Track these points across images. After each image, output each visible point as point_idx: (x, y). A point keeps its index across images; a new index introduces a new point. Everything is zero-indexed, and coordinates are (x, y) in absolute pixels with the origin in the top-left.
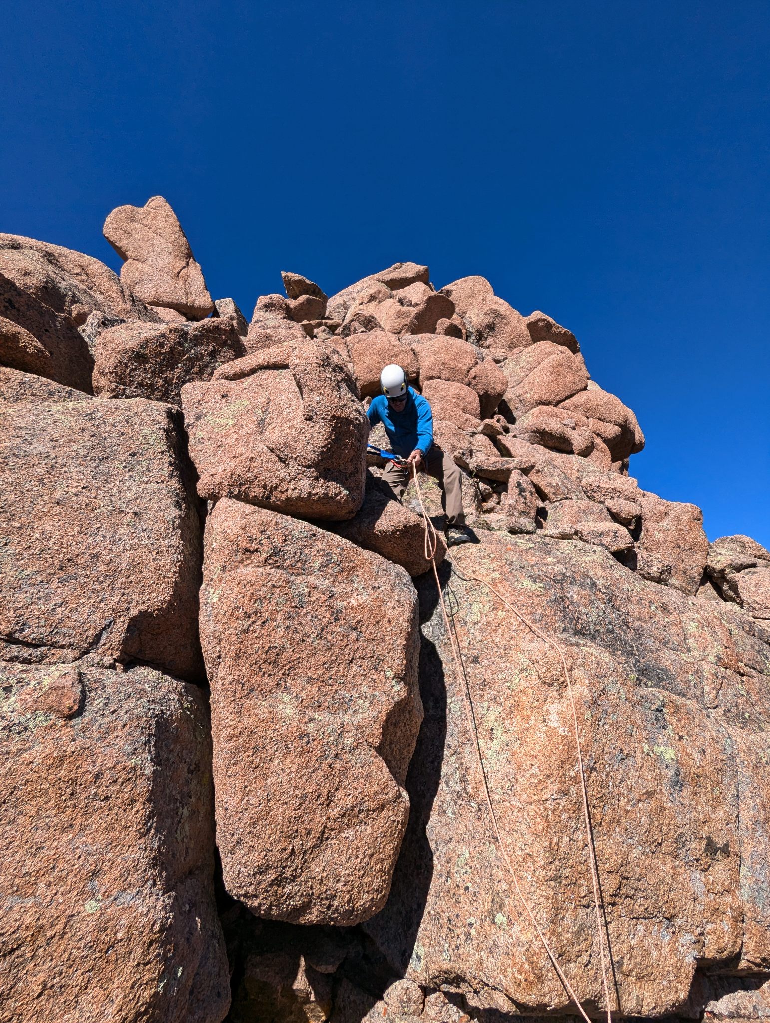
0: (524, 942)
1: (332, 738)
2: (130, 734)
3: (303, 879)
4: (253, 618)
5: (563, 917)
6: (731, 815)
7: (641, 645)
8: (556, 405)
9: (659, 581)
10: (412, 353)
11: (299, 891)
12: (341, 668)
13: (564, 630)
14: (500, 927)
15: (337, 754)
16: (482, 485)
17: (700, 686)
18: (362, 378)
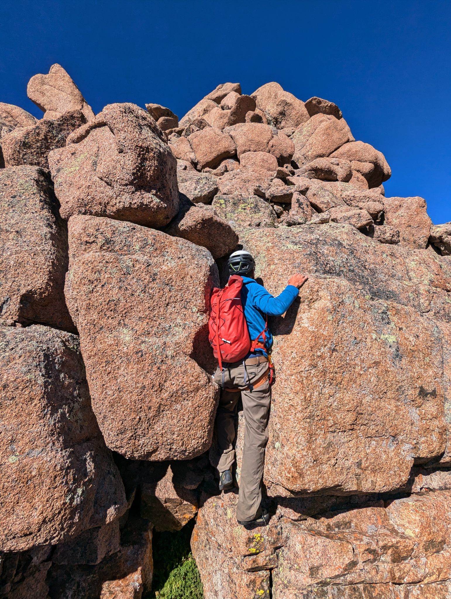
0: (291, 455)
1: (158, 352)
2: (25, 361)
3: (150, 435)
4: (95, 283)
5: (316, 439)
6: (438, 373)
7: (375, 278)
8: (328, 157)
9: (392, 242)
10: (230, 137)
11: (149, 442)
12: (162, 309)
13: (316, 271)
14: (277, 450)
15: (162, 361)
16: (276, 207)
17: (417, 299)
18: (201, 161)
